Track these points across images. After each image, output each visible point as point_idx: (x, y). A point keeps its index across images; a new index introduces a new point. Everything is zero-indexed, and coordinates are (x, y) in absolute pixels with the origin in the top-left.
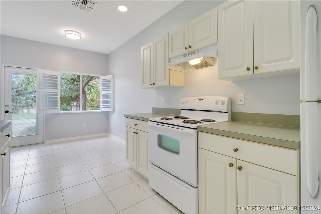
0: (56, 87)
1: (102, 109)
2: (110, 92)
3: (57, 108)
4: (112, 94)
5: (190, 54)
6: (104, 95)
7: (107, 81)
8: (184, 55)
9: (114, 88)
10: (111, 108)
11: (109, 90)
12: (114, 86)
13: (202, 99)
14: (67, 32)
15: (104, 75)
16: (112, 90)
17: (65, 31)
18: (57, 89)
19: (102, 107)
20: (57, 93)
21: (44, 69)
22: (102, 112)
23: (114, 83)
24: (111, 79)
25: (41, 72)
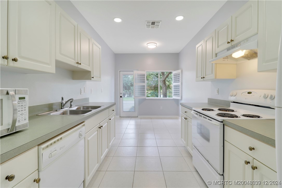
0: (144, 82)
1: (174, 97)
2: (179, 84)
3: (145, 96)
4: (180, 85)
5: (233, 47)
6: (175, 86)
7: (177, 75)
8: (228, 49)
9: (182, 80)
10: (179, 96)
11: (178, 82)
12: (182, 78)
13: (251, 93)
14: (148, 45)
15: (175, 70)
16: (180, 82)
17: (147, 44)
18: (145, 83)
19: (173, 96)
20: (144, 85)
21: (138, 70)
22: (174, 99)
23: (182, 76)
24: (180, 73)
25: (136, 73)
